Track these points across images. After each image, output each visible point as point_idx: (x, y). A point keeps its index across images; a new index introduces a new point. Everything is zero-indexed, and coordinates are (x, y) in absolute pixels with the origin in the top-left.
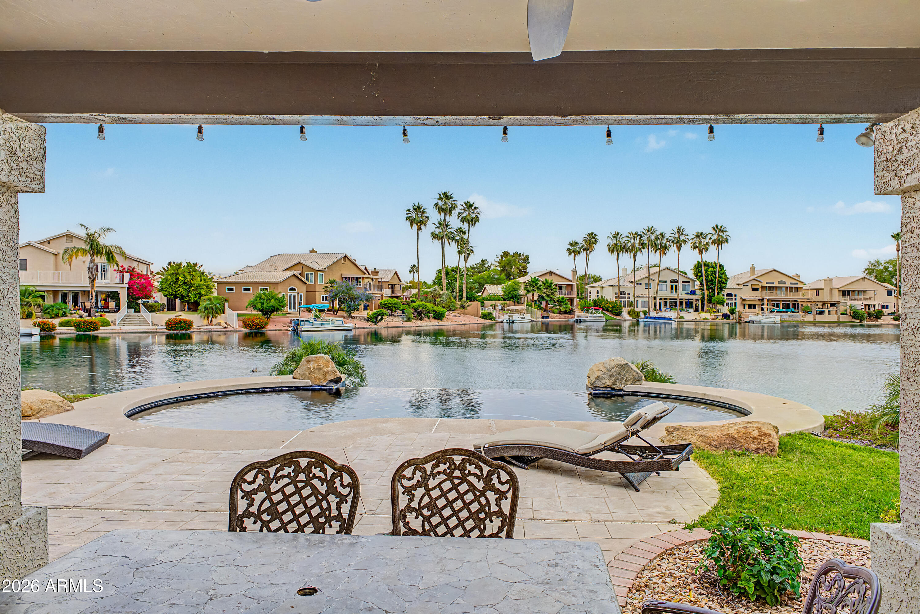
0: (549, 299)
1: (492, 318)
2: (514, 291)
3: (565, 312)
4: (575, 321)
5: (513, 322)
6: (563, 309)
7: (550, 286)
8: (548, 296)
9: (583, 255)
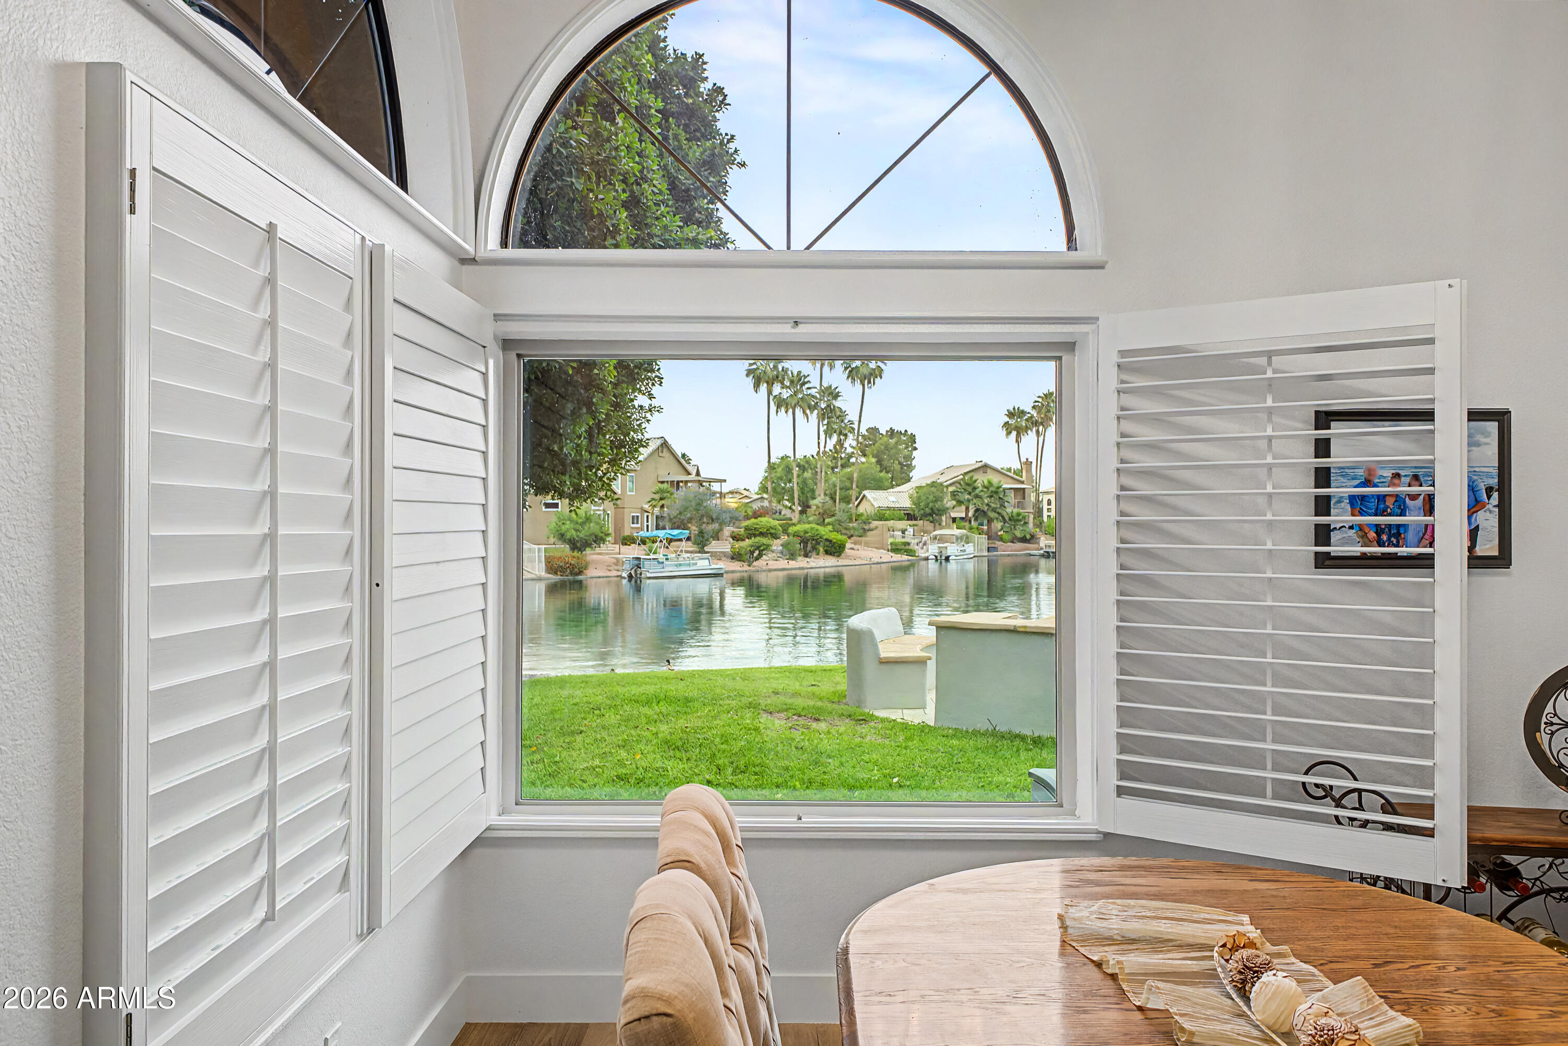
0: (996, 515)
1: (910, 553)
2: (936, 501)
3: (1023, 540)
4: (1042, 556)
5: (947, 559)
6: (1018, 534)
7: (996, 493)
8: (994, 510)
9: (1032, 434)
